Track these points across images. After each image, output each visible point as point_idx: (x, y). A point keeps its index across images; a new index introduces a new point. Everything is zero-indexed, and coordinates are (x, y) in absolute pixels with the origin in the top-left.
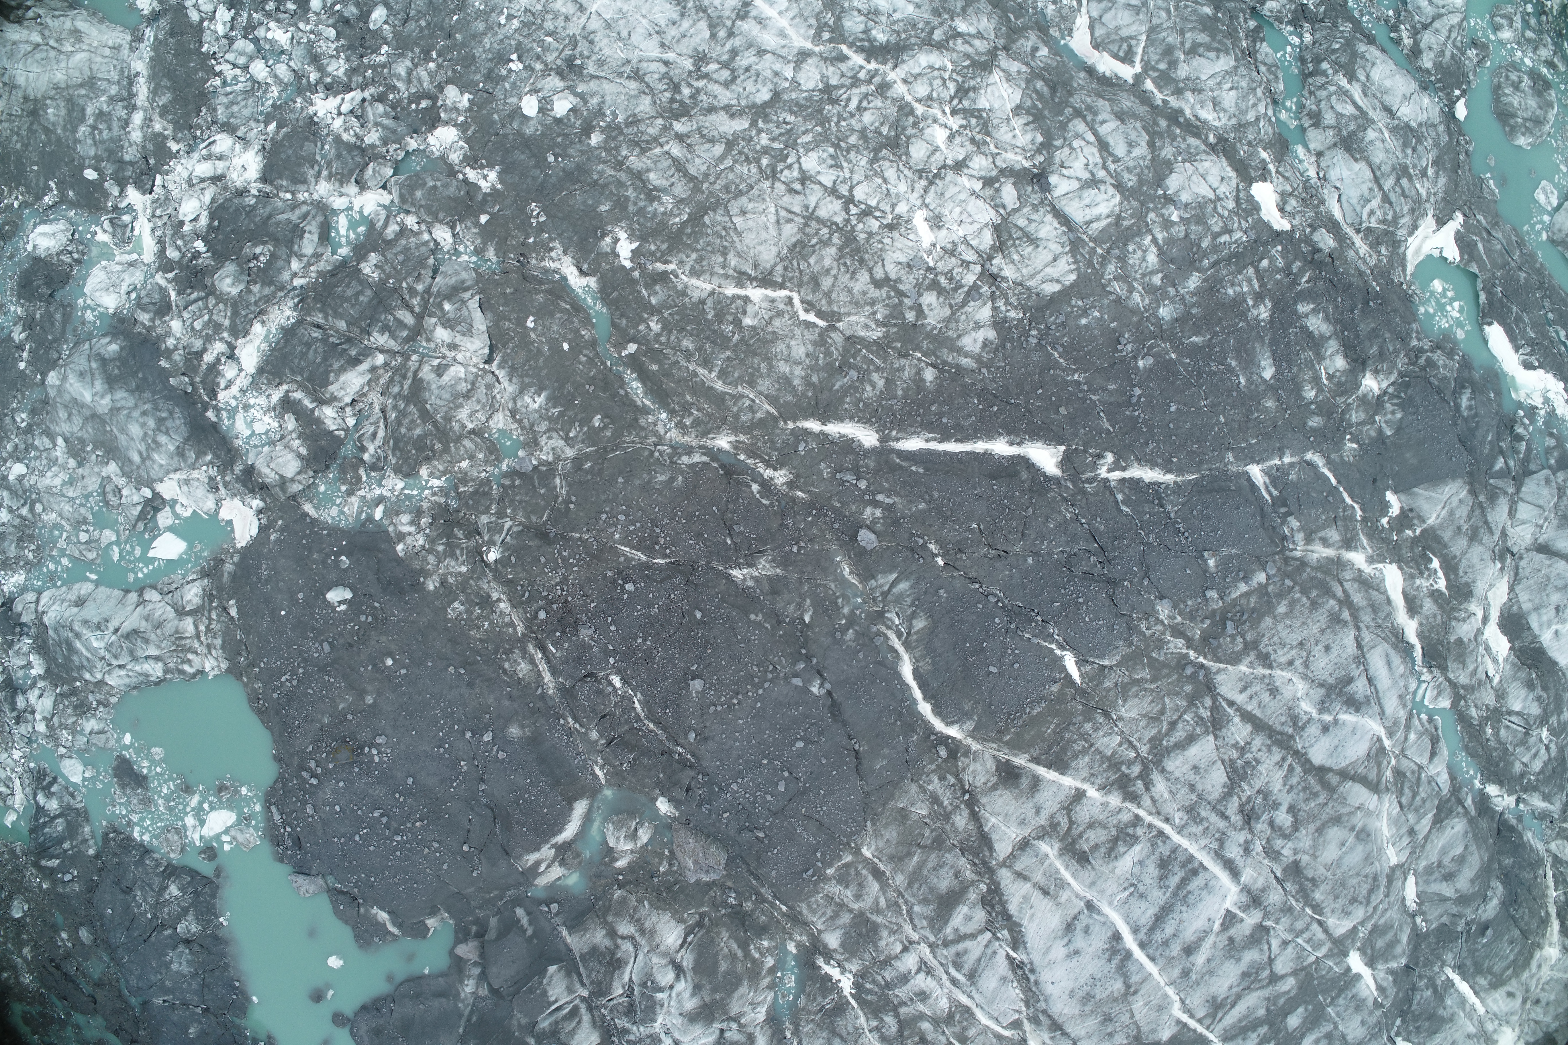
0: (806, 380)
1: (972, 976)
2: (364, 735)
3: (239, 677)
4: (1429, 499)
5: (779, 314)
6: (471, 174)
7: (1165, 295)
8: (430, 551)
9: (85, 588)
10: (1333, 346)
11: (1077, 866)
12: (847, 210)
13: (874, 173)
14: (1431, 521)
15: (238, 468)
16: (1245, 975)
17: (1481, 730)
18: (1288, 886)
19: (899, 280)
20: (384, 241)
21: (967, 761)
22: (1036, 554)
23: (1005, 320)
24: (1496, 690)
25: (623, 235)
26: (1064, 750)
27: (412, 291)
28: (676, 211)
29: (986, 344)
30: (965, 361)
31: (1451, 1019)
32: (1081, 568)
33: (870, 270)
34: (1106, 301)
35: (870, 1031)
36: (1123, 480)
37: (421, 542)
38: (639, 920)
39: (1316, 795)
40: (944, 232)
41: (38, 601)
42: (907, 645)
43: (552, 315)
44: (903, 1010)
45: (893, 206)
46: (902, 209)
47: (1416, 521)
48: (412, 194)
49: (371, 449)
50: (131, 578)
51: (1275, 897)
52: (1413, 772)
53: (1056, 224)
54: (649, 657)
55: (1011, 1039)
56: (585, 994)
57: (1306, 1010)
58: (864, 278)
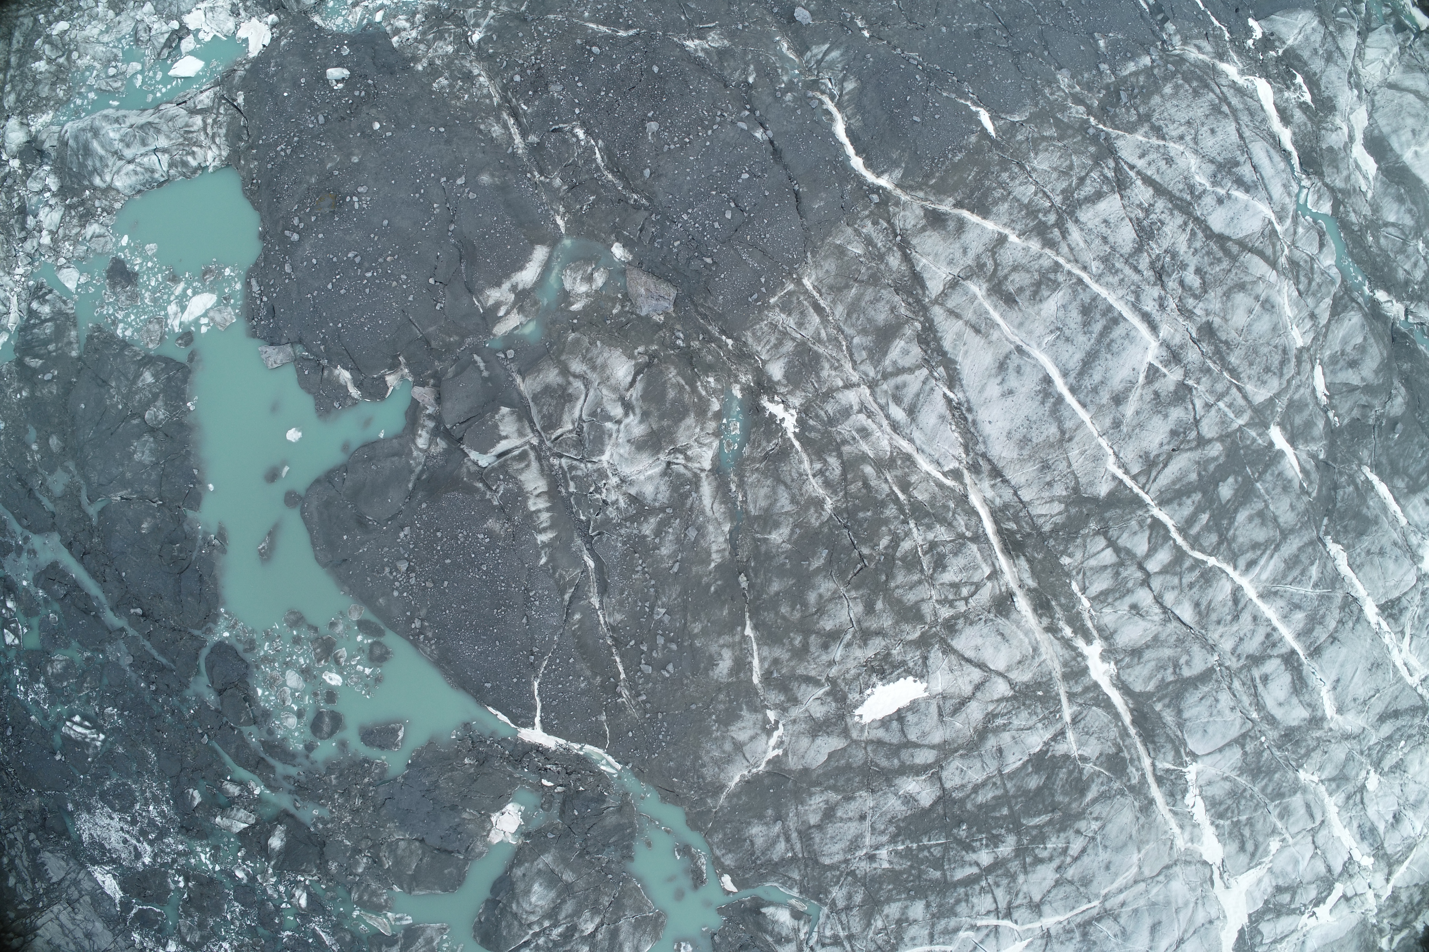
1: (912, 412)
2: (347, 187)
3: (237, 165)
4: (1285, 23)
8: (420, 42)
11: (1005, 307)
14: (1289, 43)
16: (1174, 433)
17: (1362, 237)
18: (1205, 347)
21: (898, 209)
22: (948, 26)
24: (1371, 204)
26: (985, 196)
31: (1377, 521)
32: (987, 38)
35: (814, 476)
37: (414, 35)
38: (591, 359)
39: (1219, 260)
41: (63, 131)
42: (839, 106)
44: (846, 449)
47: (1277, 43)
50: (150, 98)
51: (1192, 355)
52: (1306, 262)
54: (610, 109)
55: (953, 490)
56: (535, 441)
57: (1236, 481)
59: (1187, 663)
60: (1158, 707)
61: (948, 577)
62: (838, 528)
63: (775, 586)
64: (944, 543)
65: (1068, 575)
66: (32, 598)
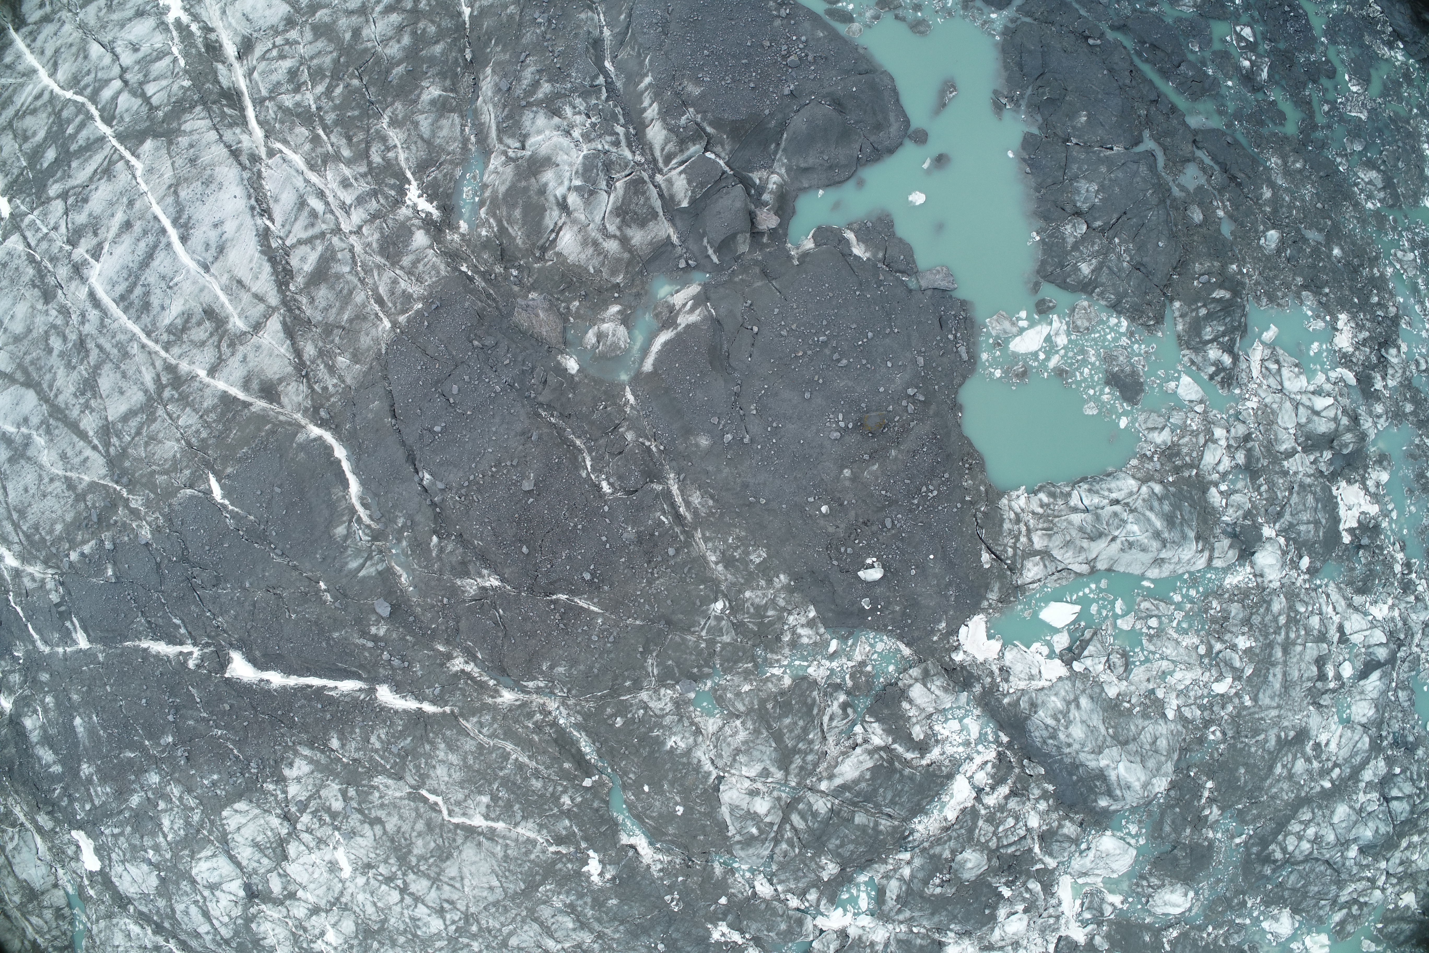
0: (434, 747)
1: (302, 204)
2: (852, 439)
3: (989, 488)
5: (458, 803)
6: (736, 937)
7: (155, 792)
8: (784, 609)
9: (1154, 573)
10: (34, 737)
11: (214, 306)
12: (405, 882)
13: (384, 911)
15: (977, 689)
16: (86, 201)
18: (52, 282)
19: (362, 822)
20: (818, 888)
21: (305, 405)
22: (245, 589)
23: (277, 782)
25: (595, 878)
26: (223, 414)
27: (791, 844)
28: (549, 895)
29: (291, 765)
30: (306, 752)
32: (209, 575)
33: (385, 832)
34: (199, 791)
35: (395, 146)
36: (181, 643)
37: (791, 619)
39: (32, 363)
40: (327, 858)
41: (1211, 559)
42: (353, 511)
43: (661, 815)
44: (363, 169)
45: (367, 883)
46: (361, 880)
48: (791, 927)
49: (836, 706)
50: (1103, 584)
51: (63, 272)
53: (239, 857)
54: (573, 511)
55: (276, 140)
56: (659, 178)
57: (41, 165)
58: (390, 827)
59: (100, 10)
61: (287, 64)
62: (378, 102)
63: (438, 49)
64: (287, 92)
65: (186, 72)
66: (1220, 67)
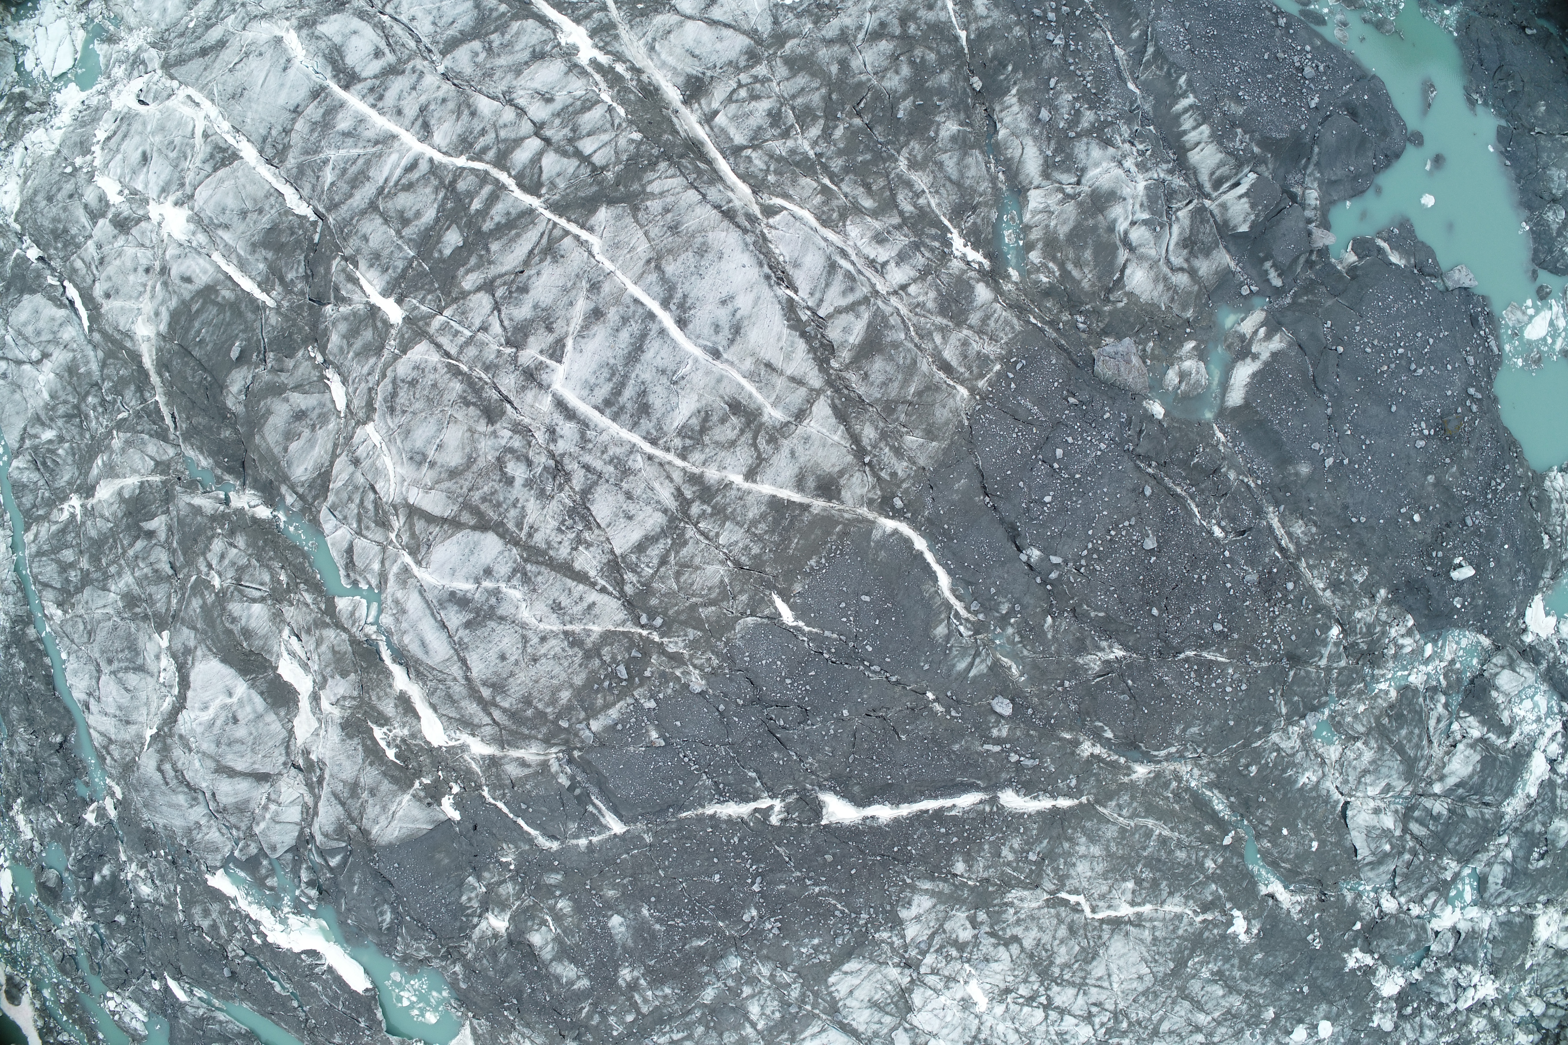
0: (1074, 844)
1: (832, 267)
2: (1435, 446)
3: (1534, 472)
4: (415, 820)
5: (1102, 897)
6: (1368, 960)
7: (737, 978)
8: (1386, 623)
10: (547, 954)
11: (739, 398)
12: (1049, 998)
13: (1028, 1035)
14: (407, 797)
15: (1543, 665)
16: (524, 290)
17: (293, 579)
18: (495, 395)
19: (996, 946)
20: (1437, 891)
21: (870, 495)
22: (840, 719)
23: (892, 929)
24: (283, 621)
25: (1243, 937)
26: (776, 522)
27: (1415, 854)
28: (1198, 966)
29: (909, 903)
30: (927, 885)
31: (254, 247)
32: (793, 713)
33: (1023, 949)
34: (796, 963)
35: (923, 192)
36: (756, 800)
37: (1393, 631)
38: (1169, 289)
39: (484, 499)
40: (958, 996)
42: (949, 607)
43: (1297, 856)
44: (896, 220)
45: (1007, 1009)
46: (999, 1009)
47: (422, 794)
48: (1418, 935)
49: (1440, 708)
51: (508, 382)
52: (368, 528)
53: (854, 1024)
55: (771, 194)
56: (1207, 203)
57: (440, 252)
58: (1028, 943)
59: (476, 54)
60: (503, 8)
61: (763, 106)
62: (888, 142)
63: (945, 78)
64: (774, 138)
65: (631, 122)
